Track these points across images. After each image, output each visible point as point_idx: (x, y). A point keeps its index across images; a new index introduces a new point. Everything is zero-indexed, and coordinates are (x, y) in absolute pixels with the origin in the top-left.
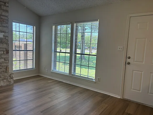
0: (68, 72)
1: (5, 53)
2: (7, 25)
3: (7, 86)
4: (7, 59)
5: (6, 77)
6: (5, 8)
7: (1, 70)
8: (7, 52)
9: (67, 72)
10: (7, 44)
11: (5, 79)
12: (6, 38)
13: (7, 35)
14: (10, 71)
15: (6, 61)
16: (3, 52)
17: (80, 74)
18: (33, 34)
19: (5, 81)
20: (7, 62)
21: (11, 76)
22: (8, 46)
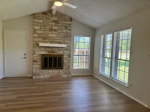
2: (70, 39)
3: (67, 78)
5: (66, 72)
6: (69, 28)
7: (66, 67)
8: (70, 56)
9: (109, 75)
10: (70, 51)
12: (69, 47)
13: (70, 45)
14: (71, 69)
16: (67, 56)
19: (66, 74)
20: (69, 62)
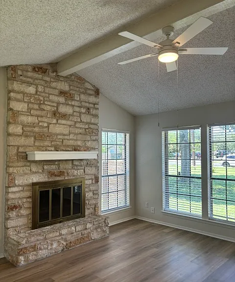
0: (201, 213)
1: (94, 182)
2: (97, 137)
4: (97, 192)
5: (99, 223)
6: (94, 113)
7: (89, 210)
8: (97, 180)
9: (198, 213)
10: (98, 168)
11: (99, 227)
15: (94, 197)
16: (91, 181)
17: (227, 217)
18: (125, 147)
19: (99, 230)
20: (97, 197)
21: (106, 222)
22: (98, 170)
